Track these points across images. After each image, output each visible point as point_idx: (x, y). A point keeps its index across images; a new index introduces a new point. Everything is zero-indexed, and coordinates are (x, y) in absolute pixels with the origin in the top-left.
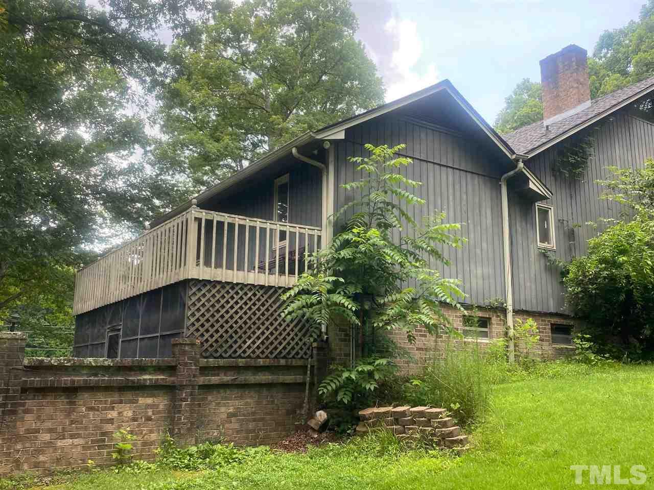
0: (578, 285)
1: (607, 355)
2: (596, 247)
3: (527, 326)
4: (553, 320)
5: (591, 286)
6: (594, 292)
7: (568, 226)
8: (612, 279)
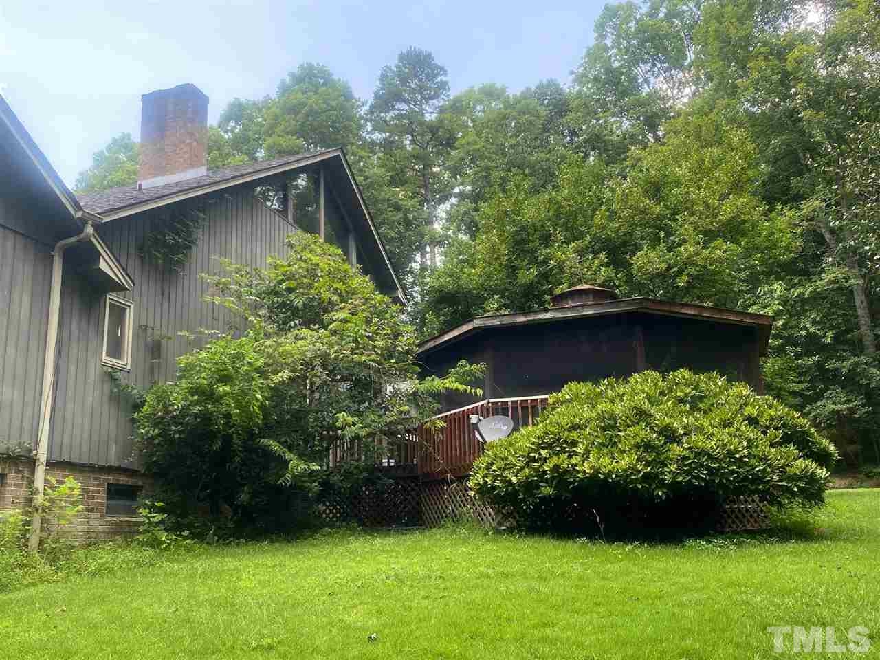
0: (156, 425)
1: (185, 533)
2: (188, 368)
3: (64, 489)
4: (112, 479)
5: (173, 428)
6: (177, 436)
7: (152, 335)
8: (206, 418)
